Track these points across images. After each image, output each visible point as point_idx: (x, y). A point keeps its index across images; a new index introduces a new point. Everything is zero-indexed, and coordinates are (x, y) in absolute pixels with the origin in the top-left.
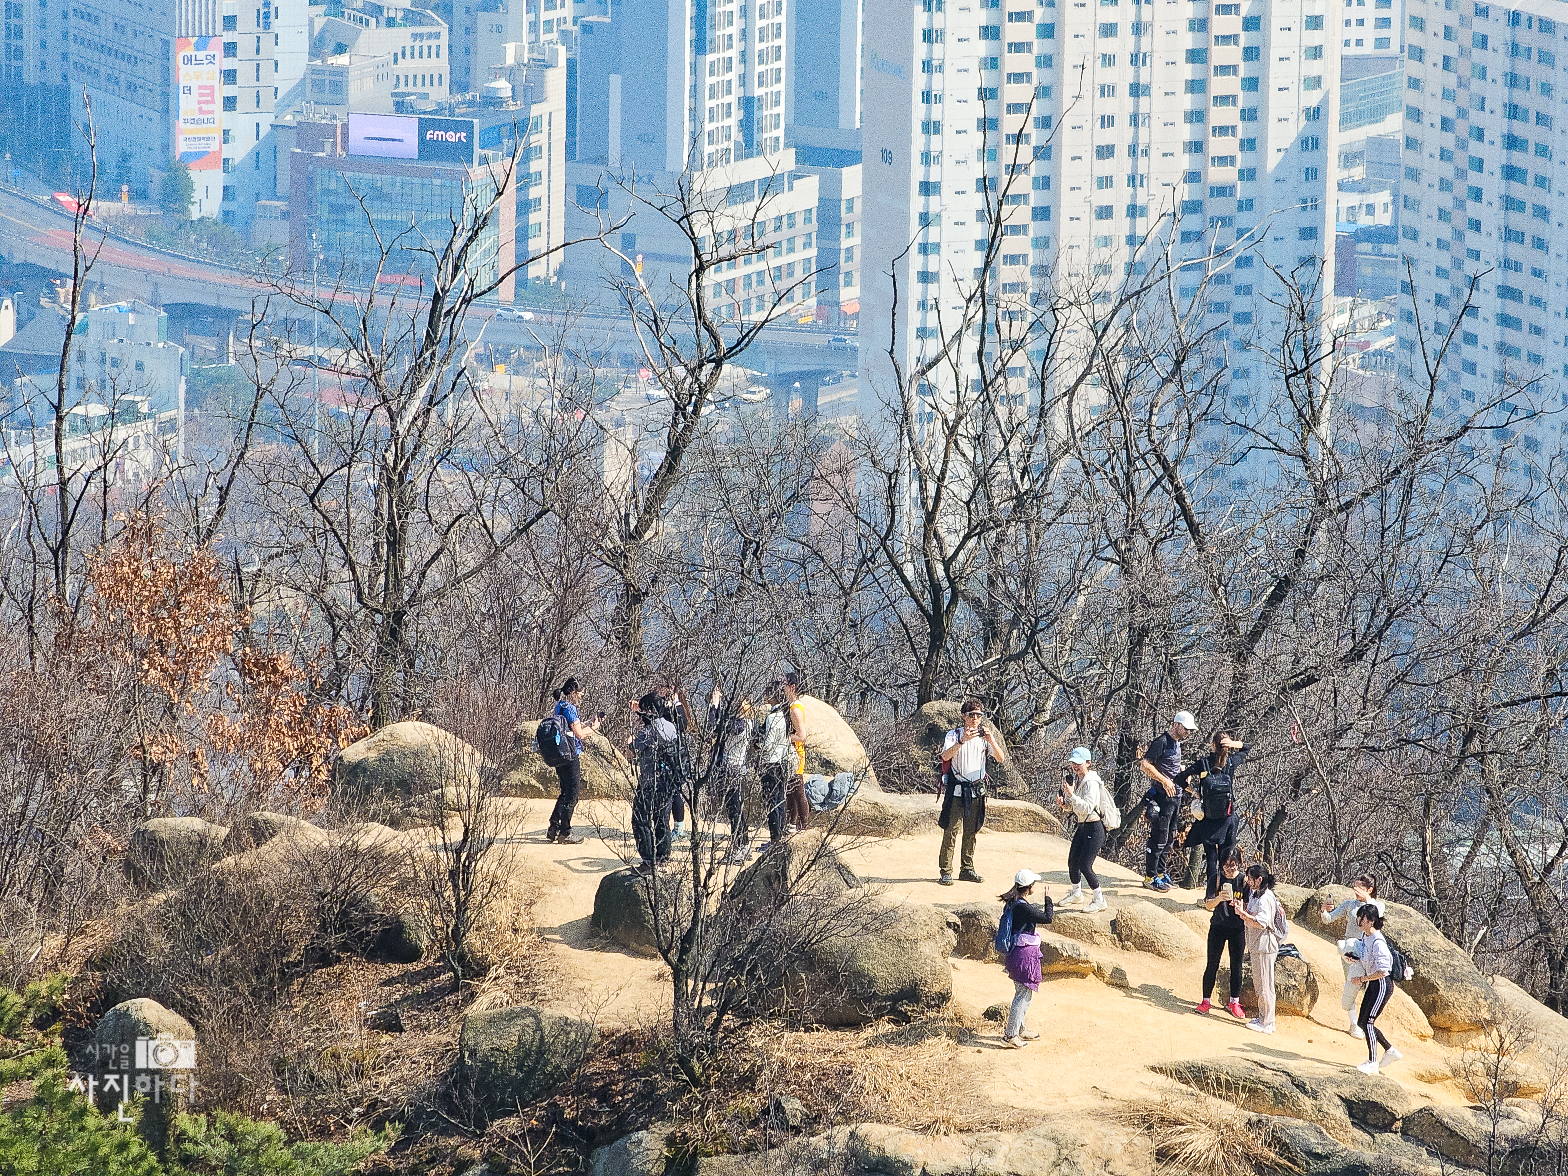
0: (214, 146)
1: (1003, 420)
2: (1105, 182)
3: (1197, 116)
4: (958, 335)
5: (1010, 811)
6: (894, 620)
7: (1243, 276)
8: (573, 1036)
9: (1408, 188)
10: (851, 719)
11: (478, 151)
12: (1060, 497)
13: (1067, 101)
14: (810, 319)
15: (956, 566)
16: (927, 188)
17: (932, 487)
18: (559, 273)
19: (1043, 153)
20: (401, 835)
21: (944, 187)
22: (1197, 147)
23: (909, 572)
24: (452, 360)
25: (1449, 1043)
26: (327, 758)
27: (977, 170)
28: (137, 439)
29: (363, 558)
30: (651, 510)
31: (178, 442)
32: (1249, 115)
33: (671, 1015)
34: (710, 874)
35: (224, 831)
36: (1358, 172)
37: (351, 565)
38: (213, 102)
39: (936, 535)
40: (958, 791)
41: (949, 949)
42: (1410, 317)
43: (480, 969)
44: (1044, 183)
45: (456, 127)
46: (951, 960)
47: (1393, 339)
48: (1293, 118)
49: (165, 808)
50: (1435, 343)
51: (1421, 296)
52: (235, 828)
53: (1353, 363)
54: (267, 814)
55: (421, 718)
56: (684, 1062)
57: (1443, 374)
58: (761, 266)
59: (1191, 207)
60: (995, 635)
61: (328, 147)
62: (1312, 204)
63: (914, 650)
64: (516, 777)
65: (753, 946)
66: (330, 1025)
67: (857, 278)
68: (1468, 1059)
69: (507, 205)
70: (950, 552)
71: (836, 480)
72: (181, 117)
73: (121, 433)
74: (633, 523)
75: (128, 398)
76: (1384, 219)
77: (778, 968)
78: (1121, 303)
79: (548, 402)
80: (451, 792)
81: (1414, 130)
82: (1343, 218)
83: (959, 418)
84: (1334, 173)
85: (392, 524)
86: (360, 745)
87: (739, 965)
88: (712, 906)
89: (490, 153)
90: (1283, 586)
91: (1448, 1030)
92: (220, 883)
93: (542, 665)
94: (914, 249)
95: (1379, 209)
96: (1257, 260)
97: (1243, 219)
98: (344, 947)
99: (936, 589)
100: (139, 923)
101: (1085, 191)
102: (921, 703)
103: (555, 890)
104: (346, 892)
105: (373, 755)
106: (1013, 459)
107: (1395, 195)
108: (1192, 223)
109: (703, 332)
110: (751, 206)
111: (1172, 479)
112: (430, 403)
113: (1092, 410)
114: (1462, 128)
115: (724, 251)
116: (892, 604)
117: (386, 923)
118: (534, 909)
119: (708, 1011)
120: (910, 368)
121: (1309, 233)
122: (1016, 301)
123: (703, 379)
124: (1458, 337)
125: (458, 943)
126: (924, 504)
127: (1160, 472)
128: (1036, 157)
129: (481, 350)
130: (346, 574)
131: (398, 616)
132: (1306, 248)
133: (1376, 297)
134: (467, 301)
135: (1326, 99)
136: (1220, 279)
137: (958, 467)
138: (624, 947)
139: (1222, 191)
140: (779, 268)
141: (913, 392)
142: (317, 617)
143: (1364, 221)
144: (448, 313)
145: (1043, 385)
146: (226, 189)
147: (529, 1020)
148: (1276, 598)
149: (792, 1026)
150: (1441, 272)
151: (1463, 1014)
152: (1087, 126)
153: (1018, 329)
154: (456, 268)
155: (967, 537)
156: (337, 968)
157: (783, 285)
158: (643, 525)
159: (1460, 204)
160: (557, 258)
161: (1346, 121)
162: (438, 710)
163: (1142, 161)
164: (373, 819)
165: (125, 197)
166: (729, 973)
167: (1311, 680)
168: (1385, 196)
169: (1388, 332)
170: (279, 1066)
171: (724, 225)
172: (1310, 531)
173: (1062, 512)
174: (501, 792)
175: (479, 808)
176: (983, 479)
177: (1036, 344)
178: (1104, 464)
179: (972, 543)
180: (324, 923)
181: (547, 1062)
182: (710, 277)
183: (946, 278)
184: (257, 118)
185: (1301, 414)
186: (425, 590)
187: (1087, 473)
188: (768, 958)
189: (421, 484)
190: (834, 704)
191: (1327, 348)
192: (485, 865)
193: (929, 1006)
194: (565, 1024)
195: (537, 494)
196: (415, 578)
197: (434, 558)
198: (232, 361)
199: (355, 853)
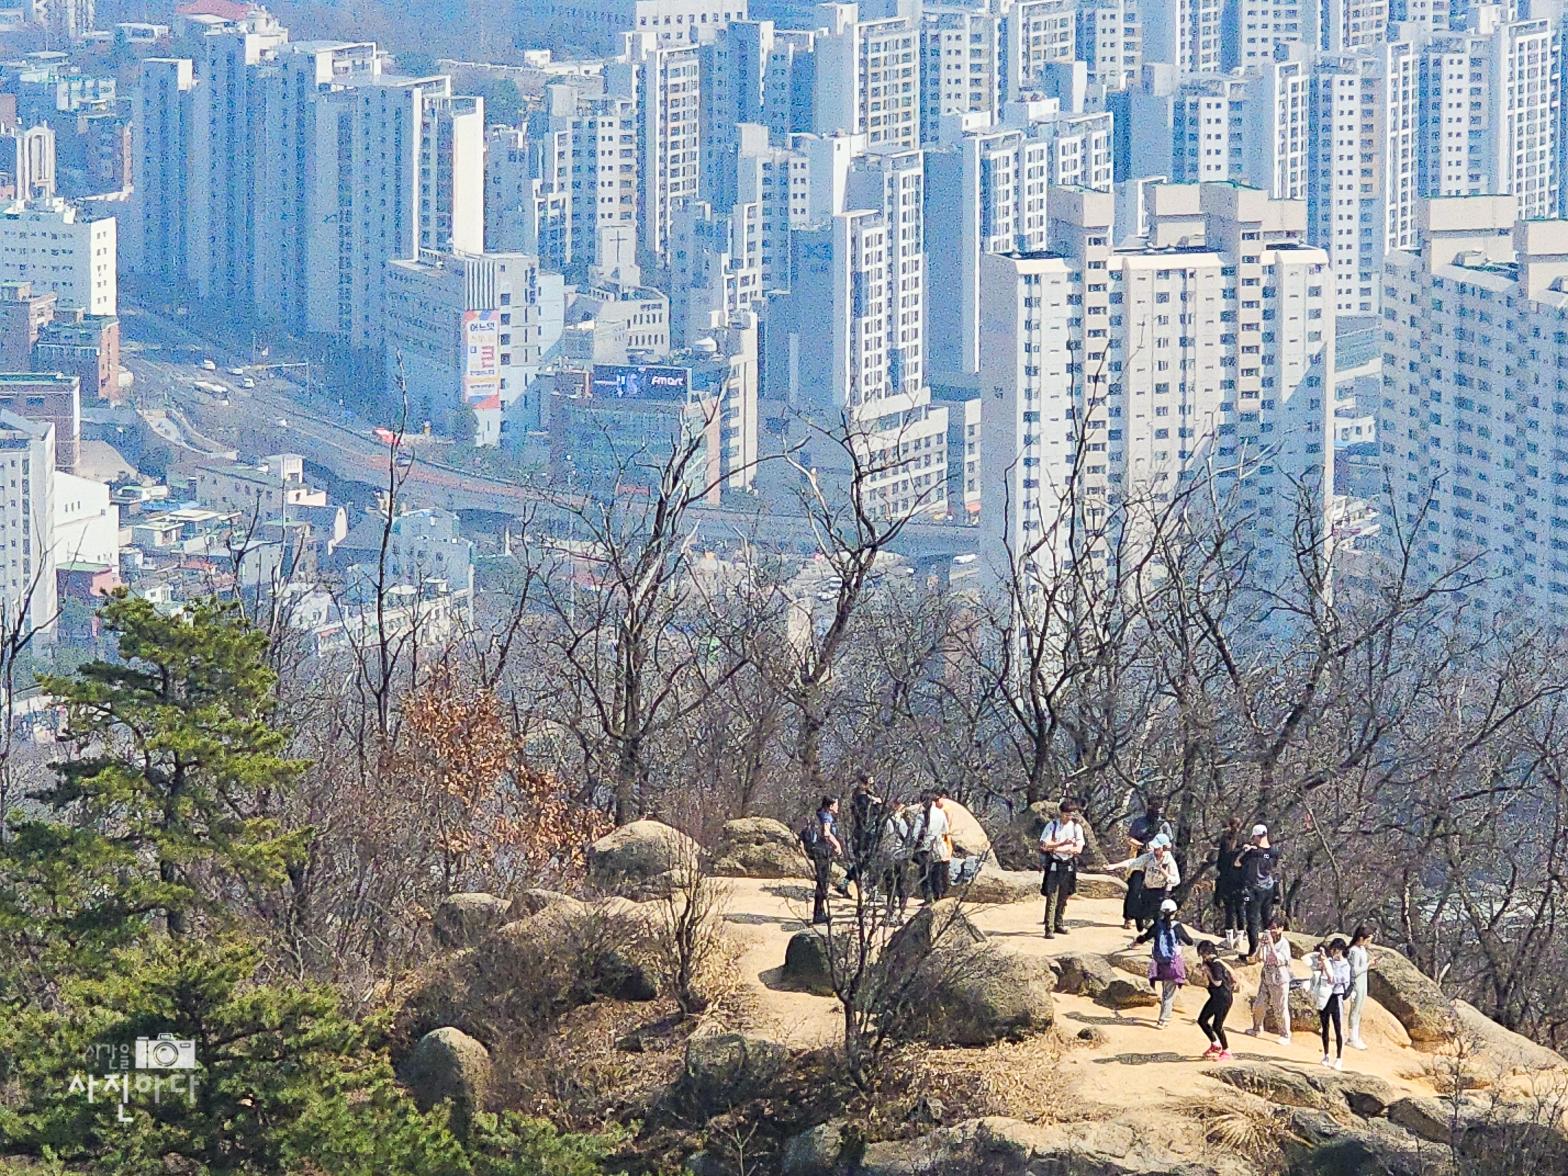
0: (494, 392)
1: (1089, 590)
2: (1161, 411)
3: (1229, 362)
4: (1055, 526)
5: (1098, 883)
6: (1009, 741)
7: (1266, 481)
8: (769, 1055)
9: (1386, 414)
10: (977, 816)
11: (690, 392)
12: (1132, 648)
13: (1132, 351)
14: (942, 516)
15: (1054, 700)
16: (1029, 417)
17: (1036, 641)
18: (753, 483)
19: (1115, 389)
20: (639, 906)
21: (1042, 415)
22: (1230, 384)
23: (1020, 704)
24: (674, 548)
25: (1423, 1050)
26: (583, 851)
27: (1067, 402)
28: (437, 612)
29: (608, 698)
30: (824, 661)
31: (468, 614)
32: (1268, 360)
33: (844, 1038)
34: (872, 933)
35: (507, 904)
36: (1349, 403)
37: (598, 702)
38: (492, 358)
39: (1040, 676)
40: (1054, 867)
41: (1052, 986)
42: (1390, 511)
43: (700, 1006)
44: (1116, 412)
45: (674, 374)
46: (1053, 994)
47: (1377, 526)
48: (1300, 363)
49: (462, 888)
50: (1406, 529)
51: (1396, 496)
52: (515, 902)
53: (1347, 545)
54: (539, 891)
55: (654, 817)
56: (854, 1073)
57: (1414, 552)
58: (905, 476)
59: (1226, 429)
60: (1085, 751)
61: (579, 391)
62: (1315, 427)
63: (1024, 763)
64: (725, 861)
65: (905, 986)
66: (588, 1048)
67: (977, 485)
68: (1437, 1063)
69: (713, 434)
70: (1050, 689)
71: (964, 636)
72: (469, 370)
73: (426, 606)
74: (811, 670)
75: (430, 580)
76: (1369, 437)
77: (923, 1003)
78: (1176, 500)
79: (746, 581)
80: (676, 874)
81: (1390, 371)
82: (1339, 436)
83: (1056, 588)
84: (1331, 403)
85: (630, 671)
86: (608, 839)
87: (895, 1000)
88: (873, 957)
89: (701, 393)
90: (1298, 711)
91: (1422, 1040)
92: (505, 943)
93: (743, 778)
94: (1021, 462)
95: (1365, 430)
96: (1275, 468)
97: (1266, 438)
98: (597, 990)
99: (1040, 716)
100: (444, 971)
101: (1148, 418)
102: (1030, 803)
103: (755, 946)
104: (598, 949)
105: (617, 846)
106: (1097, 619)
107: (1377, 420)
108: (1227, 441)
109: (863, 525)
110: (897, 431)
111: (1215, 632)
112: (658, 580)
113: (1156, 582)
114: (1425, 369)
115: (877, 465)
116: (1008, 729)
117: (629, 970)
118: (739, 961)
119: (871, 1035)
120: (1019, 552)
121: (1314, 448)
122: (1099, 501)
123: (863, 561)
124: (1424, 524)
125: (684, 986)
126: (1031, 652)
127: (1206, 628)
128: (1110, 392)
129: (695, 542)
130: (595, 710)
131: (635, 741)
132: (1311, 459)
133: (1363, 496)
134: (684, 504)
135: (1324, 350)
136: (1248, 482)
137: (1055, 625)
138: (808, 989)
139: (1250, 417)
140: (919, 478)
141: (1022, 569)
142: (574, 744)
143: (1355, 439)
144: (670, 514)
145: (1118, 562)
146: (502, 424)
147: (736, 1044)
148: (1293, 721)
149: (934, 1045)
150: (1412, 477)
151: (1433, 1029)
152: (1149, 369)
153: (1099, 522)
154: (676, 480)
155: (1063, 679)
156: (593, 1005)
157: (921, 491)
158: (819, 671)
159: (1424, 426)
160: (752, 471)
161: (1340, 365)
162: (666, 812)
163: (1189, 395)
164: (619, 893)
165: (427, 431)
166: (887, 1007)
167: (1321, 782)
168: (1370, 421)
169: (1373, 521)
170: (550, 1078)
171: (876, 445)
172: (1318, 670)
173: (1135, 657)
174: (713, 873)
175: (698, 885)
176: (1075, 634)
177: (1112, 533)
178: (1164, 622)
179: (1067, 681)
180: (582, 971)
181: (751, 1073)
182: (867, 485)
183: (1044, 484)
184: (525, 370)
185: (1310, 584)
186: (655, 721)
187: (1152, 628)
188: (915, 996)
189: (651, 641)
190: (964, 804)
191: (1327, 532)
192: (702, 929)
193: (1037, 1029)
194: (763, 1046)
195: (738, 648)
196: (647, 714)
197: (660, 699)
198: (508, 552)
199: (605, 920)
